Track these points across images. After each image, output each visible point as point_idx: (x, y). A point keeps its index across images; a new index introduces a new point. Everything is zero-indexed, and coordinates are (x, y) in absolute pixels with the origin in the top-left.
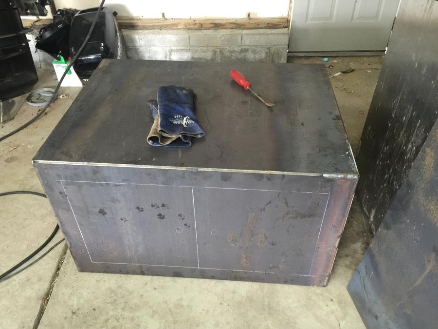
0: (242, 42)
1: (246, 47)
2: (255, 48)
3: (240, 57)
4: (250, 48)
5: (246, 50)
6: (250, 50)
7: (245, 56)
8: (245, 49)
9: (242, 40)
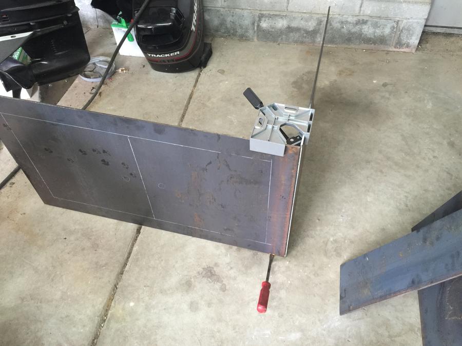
0: (360, 10)
1: (365, 18)
2: (377, 20)
3: (353, 30)
4: (371, 19)
5: (364, 22)
6: (369, 23)
7: (361, 30)
8: (363, 20)
9: (361, 7)
